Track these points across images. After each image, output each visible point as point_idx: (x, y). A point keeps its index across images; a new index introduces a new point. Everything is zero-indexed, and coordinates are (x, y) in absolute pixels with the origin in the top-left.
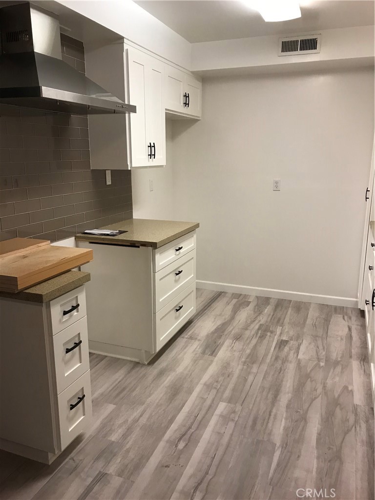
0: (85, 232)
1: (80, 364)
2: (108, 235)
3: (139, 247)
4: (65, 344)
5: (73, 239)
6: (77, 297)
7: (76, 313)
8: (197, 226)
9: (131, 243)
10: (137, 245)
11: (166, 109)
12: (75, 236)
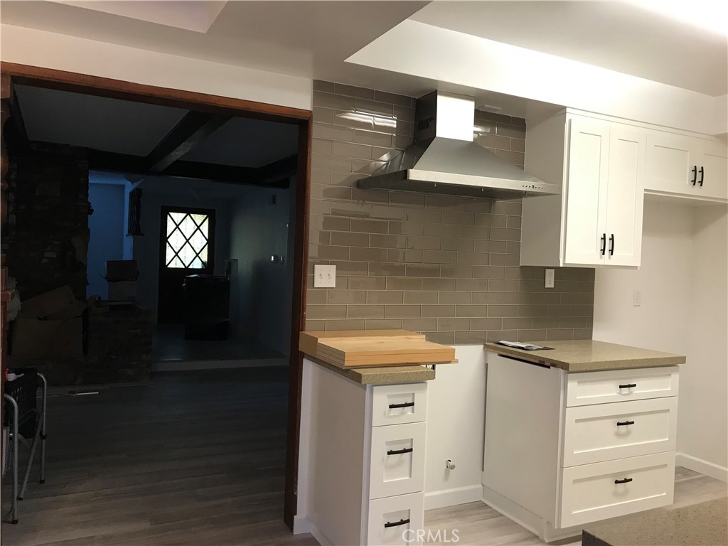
0: (502, 342)
1: (408, 478)
2: (523, 348)
3: (549, 367)
4: (388, 443)
5: (482, 346)
6: (414, 394)
7: (410, 413)
8: (682, 360)
9: (540, 361)
10: (546, 364)
11: (645, 190)
12: (484, 345)
